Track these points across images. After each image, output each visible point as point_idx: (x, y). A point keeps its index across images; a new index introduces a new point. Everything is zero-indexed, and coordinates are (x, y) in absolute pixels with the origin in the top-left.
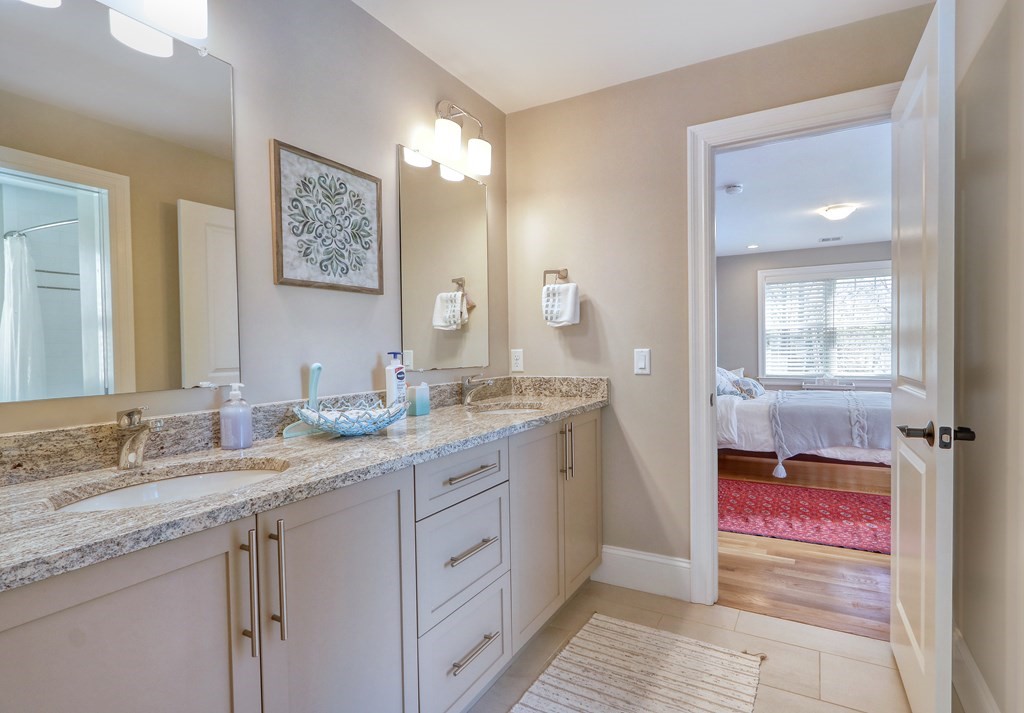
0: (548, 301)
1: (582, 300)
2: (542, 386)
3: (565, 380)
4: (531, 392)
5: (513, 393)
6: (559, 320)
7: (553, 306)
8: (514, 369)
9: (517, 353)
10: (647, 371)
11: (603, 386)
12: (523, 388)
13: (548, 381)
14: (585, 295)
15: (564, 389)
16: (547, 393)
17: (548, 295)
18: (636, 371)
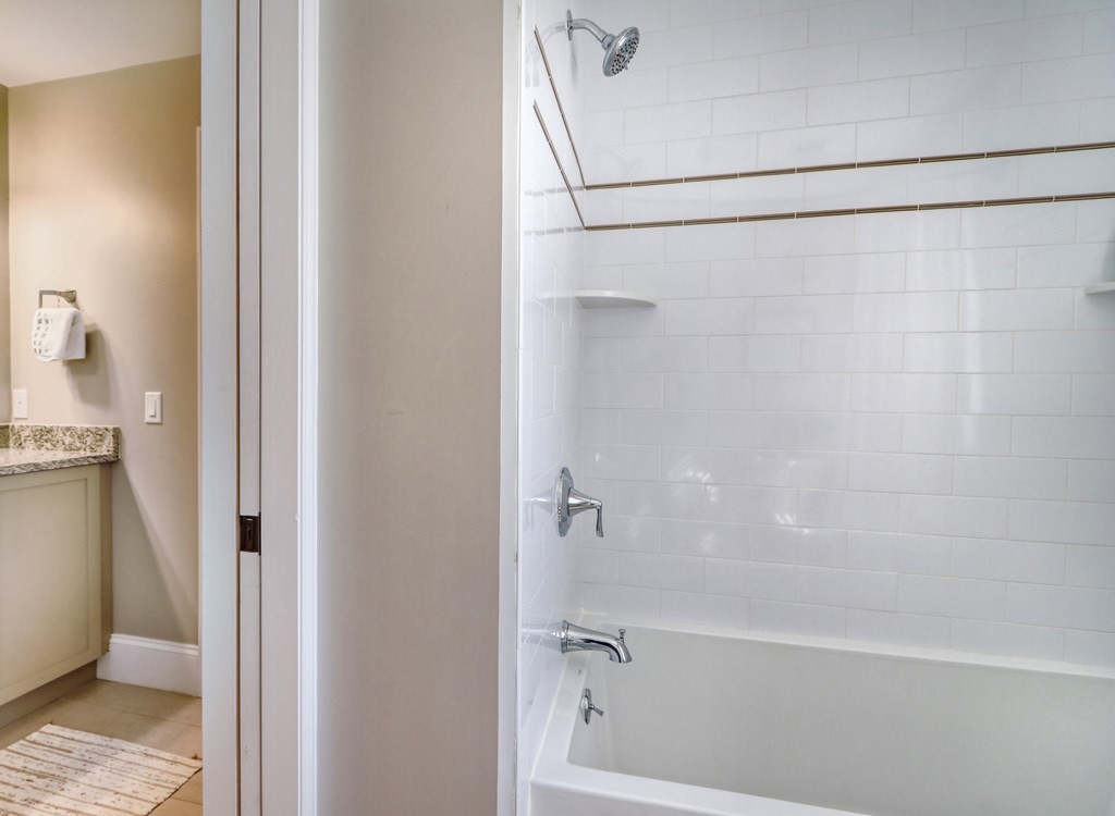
0: (38, 329)
1: (90, 330)
2: (43, 435)
3: (68, 429)
4: (30, 445)
5: (11, 445)
6: (48, 354)
7: (44, 335)
8: (16, 414)
9: (19, 395)
10: (158, 420)
11: (109, 439)
12: (23, 438)
13: (49, 431)
14: (94, 325)
15: (68, 440)
16: (49, 445)
17: (40, 322)
18: (148, 419)
